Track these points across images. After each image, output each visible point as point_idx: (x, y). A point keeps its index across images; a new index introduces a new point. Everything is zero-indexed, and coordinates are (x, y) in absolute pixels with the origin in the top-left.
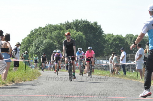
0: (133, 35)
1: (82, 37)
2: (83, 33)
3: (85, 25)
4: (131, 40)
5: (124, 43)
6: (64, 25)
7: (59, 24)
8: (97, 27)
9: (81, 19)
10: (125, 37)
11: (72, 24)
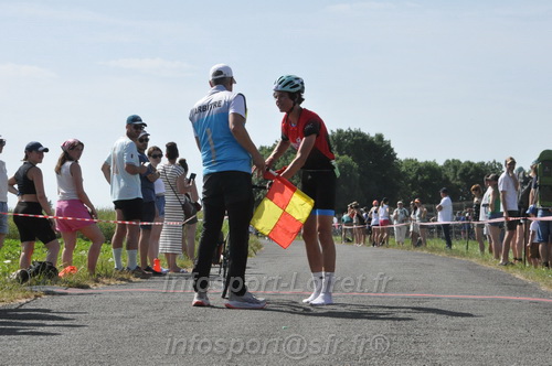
0: (459, 162)
4: (455, 172)
5: (440, 178)
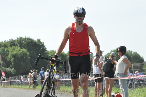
1: (26, 54)
2: (27, 50)
3: (29, 43)
6: (8, 42)
7: (3, 42)
8: (40, 44)
9: (25, 37)
10: (67, 54)
11: (16, 41)
